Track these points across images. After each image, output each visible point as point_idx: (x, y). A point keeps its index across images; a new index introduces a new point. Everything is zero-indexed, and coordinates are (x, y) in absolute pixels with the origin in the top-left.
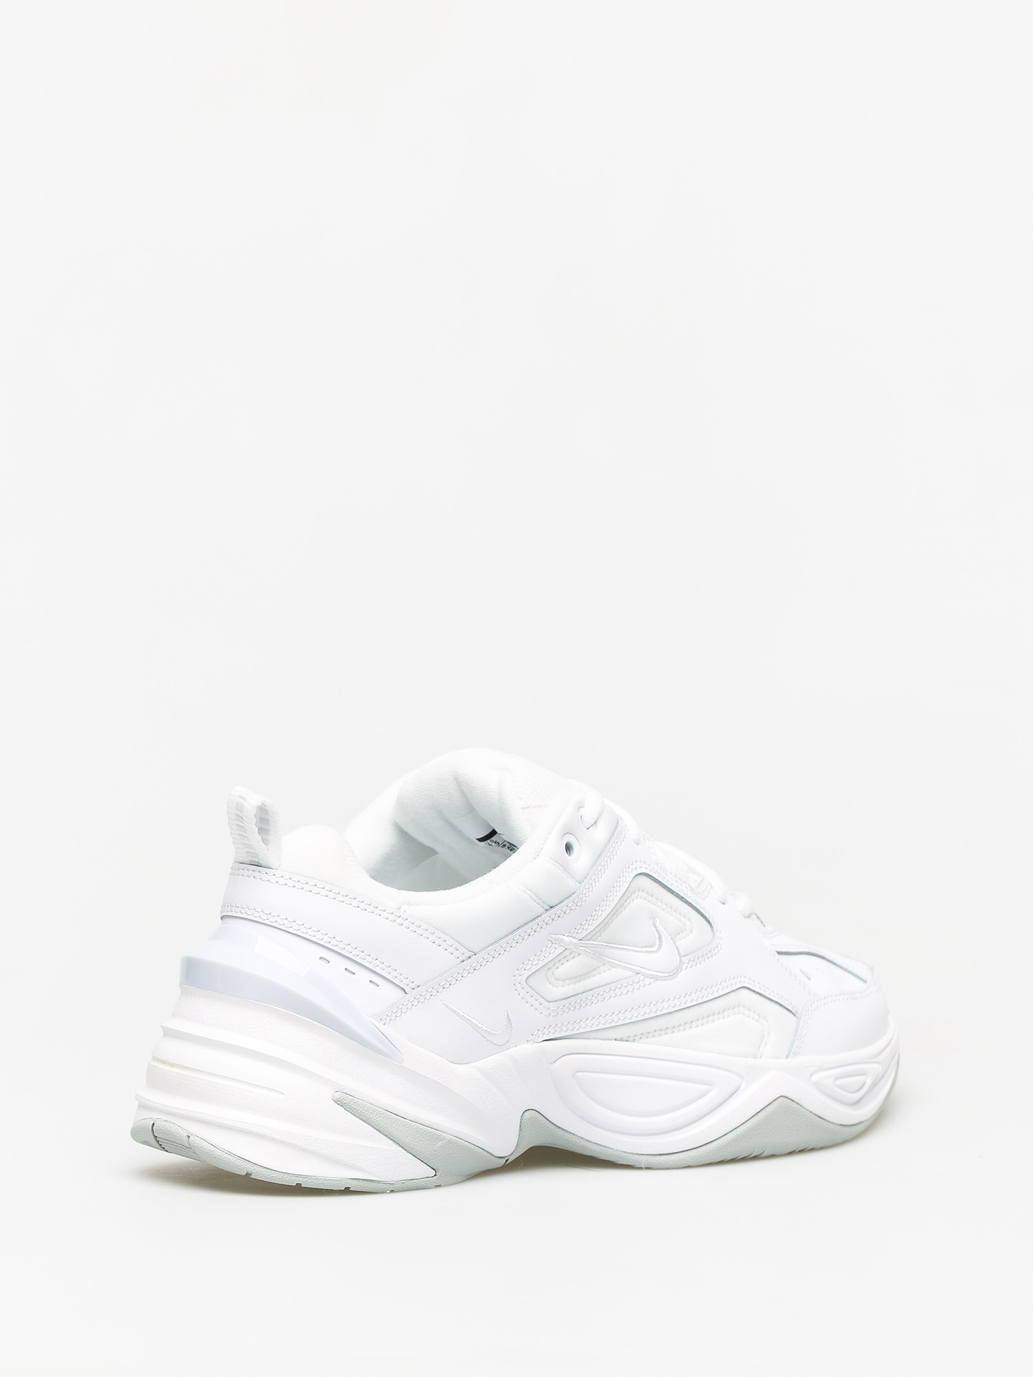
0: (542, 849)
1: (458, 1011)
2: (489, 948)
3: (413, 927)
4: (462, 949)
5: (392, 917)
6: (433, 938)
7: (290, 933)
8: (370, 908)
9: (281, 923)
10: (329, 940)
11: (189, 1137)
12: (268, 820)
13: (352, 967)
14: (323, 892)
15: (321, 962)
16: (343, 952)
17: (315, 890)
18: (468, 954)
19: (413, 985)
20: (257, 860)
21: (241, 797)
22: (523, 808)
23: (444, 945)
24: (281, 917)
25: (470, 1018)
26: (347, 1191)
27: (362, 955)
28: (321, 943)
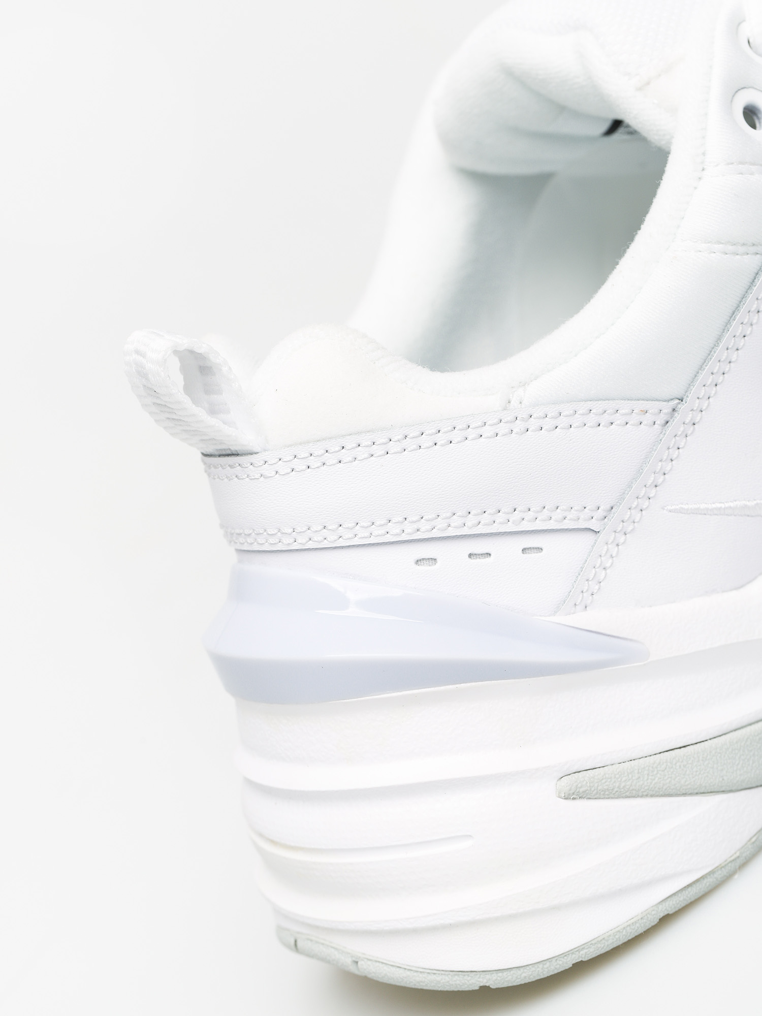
0: (704, 154)
1: (703, 506)
2: (700, 377)
3: (548, 424)
4: (653, 407)
5: (503, 428)
6: (592, 419)
7: (342, 547)
8: (456, 436)
9: (321, 538)
10: (415, 526)
11: (357, 962)
12: (211, 367)
13: (479, 546)
14: (362, 453)
15: (423, 568)
16: (451, 532)
17: (346, 455)
18: (667, 408)
19: (601, 513)
20: (223, 447)
21: (137, 352)
22: (640, 89)
23: (619, 419)
24: (314, 528)
25: (727, 505)
26: (666, 920)
27: (486, 518)
28: (404, 537)
